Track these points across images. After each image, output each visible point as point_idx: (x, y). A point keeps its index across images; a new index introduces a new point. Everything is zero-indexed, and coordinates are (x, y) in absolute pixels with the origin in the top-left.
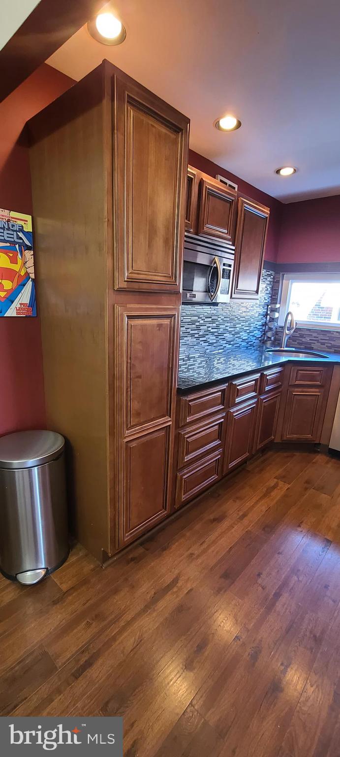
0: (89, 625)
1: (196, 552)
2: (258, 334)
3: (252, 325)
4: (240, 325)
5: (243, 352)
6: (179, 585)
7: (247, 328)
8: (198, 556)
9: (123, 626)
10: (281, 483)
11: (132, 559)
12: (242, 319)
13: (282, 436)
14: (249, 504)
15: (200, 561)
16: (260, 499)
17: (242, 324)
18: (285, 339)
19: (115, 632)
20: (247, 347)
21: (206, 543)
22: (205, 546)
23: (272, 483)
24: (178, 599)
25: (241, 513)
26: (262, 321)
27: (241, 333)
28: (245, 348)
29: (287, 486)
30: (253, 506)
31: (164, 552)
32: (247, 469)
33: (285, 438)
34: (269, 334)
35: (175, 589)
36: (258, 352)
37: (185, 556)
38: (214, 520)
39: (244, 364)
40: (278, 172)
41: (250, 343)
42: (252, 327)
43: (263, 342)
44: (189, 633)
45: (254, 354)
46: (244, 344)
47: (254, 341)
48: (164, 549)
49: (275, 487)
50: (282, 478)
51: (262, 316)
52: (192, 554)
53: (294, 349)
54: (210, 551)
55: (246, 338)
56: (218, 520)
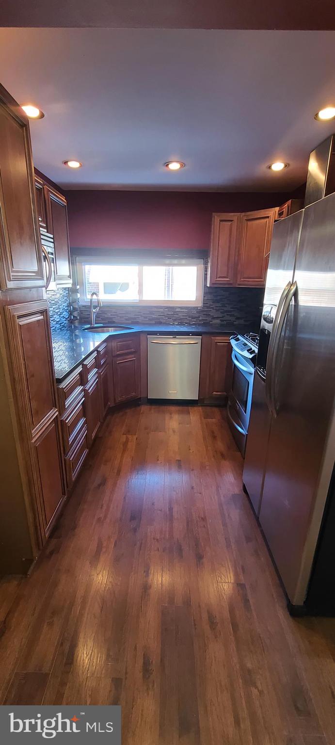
0: (51, 624)
1: (102, 515)
2: (66, 314)
3: (61, 307)
4: (52, 309)
5: (59, 334)
6: (104, 545)
7: (58, 310)
8: (105, 517)
9: (82, 601)
10: (130, 436)
11: (51, 553)
12: (53, 302)
13: (115, 400)
14: (117, 462)
15: (108, 520)
16: (122, 453)
17: (54, 307)
18: (93, 317)
19: (78, 611)
20: (61, 329)
21: (104, 505)
22: (105, 507)
23: (123, 438)
24: (110, 554)
25: (116, 471)
26: (67, 302)
27: (54, 316)
28: (60, 330)
29: (135, 437)
30: (121, 461)
31: (76, 530)
32: (100, 436)
33: (117, 401)
34: (75, 314)
35: (104, 550)
36: (69, 331)
37: (94, 523)
38: (99, 485)
39: (61, 345)
40: (66, 163)
41: (62, 324)
42: (61, 309)
43: (71, 322)
44: (133, 569)
45: (66, 334)
46: (58, 326)
47: (65, 322)
48: (74, 528)
49: (127, 441)
50: (128, 432)
51: (66, 298)
52: (99, 519)
53: (102, 325)
54: (111, 509)
55: (59, 320)
56: (103, 483)
